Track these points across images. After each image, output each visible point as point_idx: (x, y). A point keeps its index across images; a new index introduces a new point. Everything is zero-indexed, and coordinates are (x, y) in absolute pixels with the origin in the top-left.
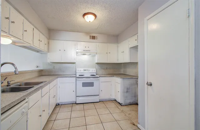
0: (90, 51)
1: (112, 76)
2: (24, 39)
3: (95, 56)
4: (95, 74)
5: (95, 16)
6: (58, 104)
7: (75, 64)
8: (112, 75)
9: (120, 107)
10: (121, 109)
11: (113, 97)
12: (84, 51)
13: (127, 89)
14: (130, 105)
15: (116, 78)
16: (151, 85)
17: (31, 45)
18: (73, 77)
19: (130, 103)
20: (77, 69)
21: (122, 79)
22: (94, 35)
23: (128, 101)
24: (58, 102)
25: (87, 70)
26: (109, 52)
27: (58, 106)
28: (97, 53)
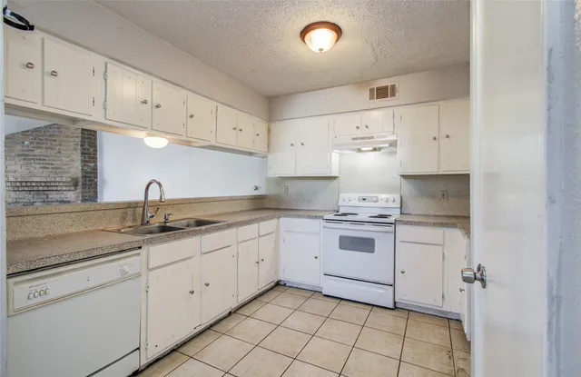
0: (372, 137)
1: (445, 225)
2: (189, 132)
3: (394, 153)
4: (393, 213)
5: (338, 30)
6: (282, 283)
7: (335, 181)
12: (353, 139)
17: (211, 143)
18: (315, 217)
20: (342, 196)
22: (383, 83)
24: (283, 277)
25: (371, 200)
26: (444, 134)
27: (279, 288)
28: (396, 141)
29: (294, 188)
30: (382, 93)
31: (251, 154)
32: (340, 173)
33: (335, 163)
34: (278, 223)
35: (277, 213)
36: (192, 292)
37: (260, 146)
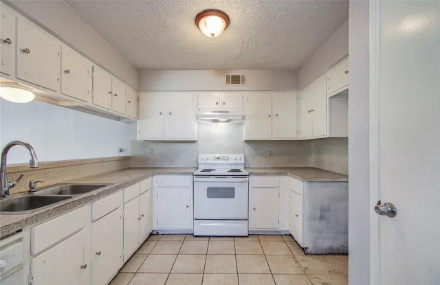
0: (228, 112)
1: (280, 174)
2: (64, 89)
3: (242, 124)
4: (241, 168)
5: (226, 17)
6: (155, 233)
7: (194, 145)
8: (282, 170)
9: (300, 257)
10: (304, 265)
11: (284, 227)
13: (322, 210)
14: (331, 254)
15: (291, 178)
16: (392, 213)
17: (86, 104)
18: (186, 174)
19: (331, 248)
20: (201, 156)
21: (306, 183)
22: (235, 73)
23: (325, 244)
24: (156, 227)
25: (223, 159)
26: (274, 113)
27: (153, 238)
28: (244, 116)
29: (159, 149)
30: (236, 80)
31: (119, 118)
32: (198, 138)
33: (195, 130)
34: (152, 180)
35: (150, 171)
36: (85, 267)
37: (130, 112)
